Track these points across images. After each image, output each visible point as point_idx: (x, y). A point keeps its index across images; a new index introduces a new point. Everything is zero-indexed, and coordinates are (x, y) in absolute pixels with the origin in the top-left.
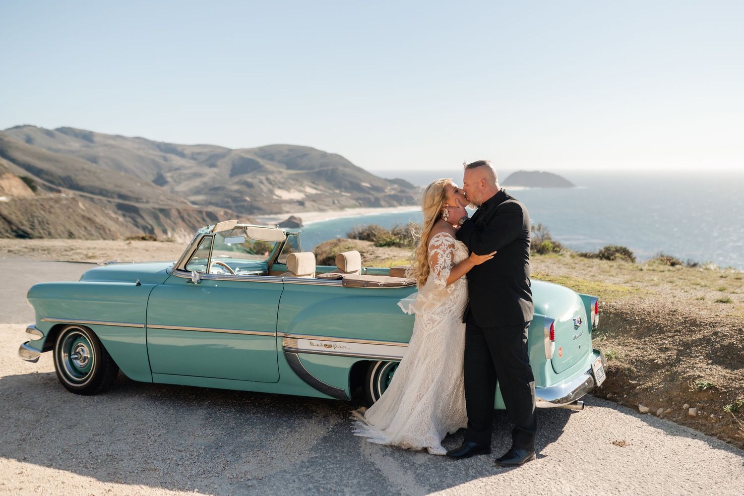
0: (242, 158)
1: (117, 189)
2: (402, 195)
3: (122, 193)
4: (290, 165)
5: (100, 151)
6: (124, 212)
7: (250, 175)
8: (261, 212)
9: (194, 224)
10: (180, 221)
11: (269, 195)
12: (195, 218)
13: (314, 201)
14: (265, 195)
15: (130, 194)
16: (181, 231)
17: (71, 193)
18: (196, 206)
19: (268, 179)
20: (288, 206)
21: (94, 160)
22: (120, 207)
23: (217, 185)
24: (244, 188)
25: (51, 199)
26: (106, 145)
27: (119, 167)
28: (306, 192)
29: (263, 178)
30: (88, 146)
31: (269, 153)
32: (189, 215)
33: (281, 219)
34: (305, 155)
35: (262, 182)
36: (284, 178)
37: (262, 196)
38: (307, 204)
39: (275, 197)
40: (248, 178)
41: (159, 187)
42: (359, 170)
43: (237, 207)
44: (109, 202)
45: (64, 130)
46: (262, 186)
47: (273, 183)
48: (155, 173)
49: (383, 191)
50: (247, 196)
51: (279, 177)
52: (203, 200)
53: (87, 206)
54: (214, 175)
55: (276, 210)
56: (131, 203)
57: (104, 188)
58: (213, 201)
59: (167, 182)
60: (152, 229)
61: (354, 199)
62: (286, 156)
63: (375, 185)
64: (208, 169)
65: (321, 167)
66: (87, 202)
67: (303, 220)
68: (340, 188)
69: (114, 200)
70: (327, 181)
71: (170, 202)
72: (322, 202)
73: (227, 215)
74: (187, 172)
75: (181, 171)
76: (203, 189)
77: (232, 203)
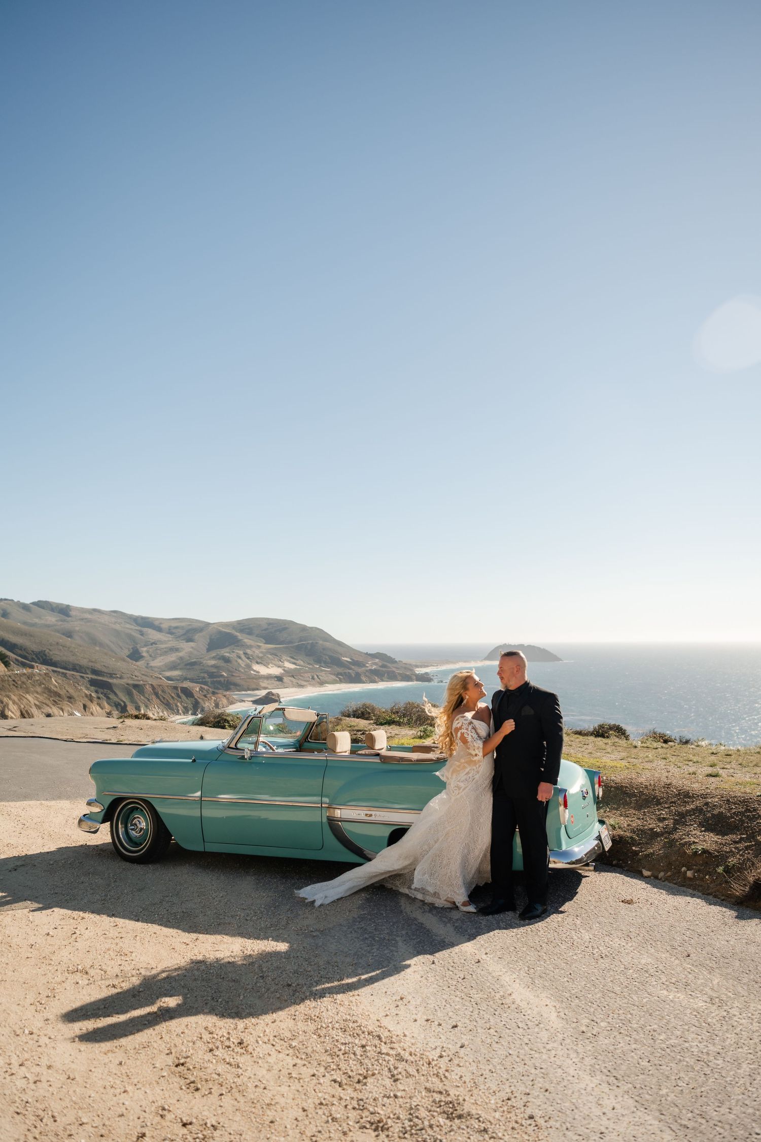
0: (220, 632)
1: (90, 664)
2: (384, 669)
3: (96, 669)
4: (269, 639)
5: (76, 626)
6: (96, 688)
7: (227, 650)
8: (238, 688)
9: (168, 699)
10: (154, 697)
11: (247, 670)
12: (169, 694)
13: (293, 676)
14: (243, 671)
15: (104, 669)
16: (155, 707)
17: (44, 669)
18: (171, 682)
19: (245, 654)
20: (265, 681)
21: (69, 634)
22: (93, 683)
23: (194, 660)
24: (221, 663)
25: (25, 674)
26: (82, 619)
27: (94, 641)
28: (285, 667)
29: (241, 652)
30: (64, 621)
31: (247, 627)
32: (163, 691)
33: (259, 695)
34: (286, 629)
35: (240, 658)
36: (262, 652)
37: (239, 671)
38: (286, 679)
39: (252, 672)
40: (225, 652)
41: (134, 662)
42: (340, 644)
43: (213, 683)
44: (82, 677)
45: (40, 604)
46: (239, 661)
47: (251, 657)
48: (131, 647)
49: (364, 666)
50: (224, 671)
51: (257, 652)
52: (179, 676)
53: (60, 681)
54: (191, 650)
55: (254, 686)
56: (105, 679)
57: (78, 662)
58: (189, 676)
59: (143, 657)
60: (125, 706)
61: (334, 675)
62: (266, 630)
63: (356, 659)
64: (185, 644)
65: (301, 641)
66: (60, 677)
67: (281, 696)
68: (320, 663)
69: (88, 676)
70: (306, 655)
71: (144, 677)
72: (301, 678)
73: (202, 691)
74: (163, 646)
75: (157, 646)
76: (179, 664)
77: (208, 678)
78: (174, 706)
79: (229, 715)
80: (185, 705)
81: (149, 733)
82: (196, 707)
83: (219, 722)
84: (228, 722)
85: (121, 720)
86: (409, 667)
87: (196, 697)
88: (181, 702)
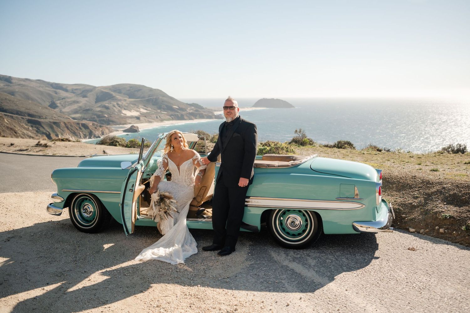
0: (102, 92)
1: (27, 111)
2: (196, 112)
3: (30, 113)
4: (131, 96)
5: (16, 88)
6: (32, 124)
7: (107, 102)
8: (114, 123)
9: (74, 130)
10: (66, 129)
12: (75, 127)
13: (146, 117)
14: (117, 114)
15: (35, 114)
16: (67, 135)
18: (75, 121)
19: (117, 104)
20: (130, 119)
21: (12, 93)
22: (29, 121)
23: (88, 108)
24: (104, 110)
26: (19, 85)
27: (28, 98)
28: (141, 112)
29: (115, 103)
30: (8, 86)
31: (118, 89)
32: (71, 126)
33: (126, 128)
34: (140, 90)
35: (114, 106)
36: (127, 103)
37: (114, 114)
38: (141, 118)
39: (122, 114)
40: (106, 103)
41: (53, 109)
42: (172, 98)
43: (100, 121)
44: (23, 118)
46: (114, 108)
47: (121, 106)
48: (50, 101)
49: (186, 110)
50: (105, 114)
51: (124, 103)
52: (79, 117)
53: (9, 121)
54: (86, 102)
55: (123, 122)
56: (36, 119)
57: (19, 110)
58: (85, 117)
59: (57, 106)
60: (50, 134)
61: (169, 115)
62: (129, 90)
63: (181, 107)
64: (82, 98)
65: (149, 97)
66: (9, 118)
67: (139, 128)
68: (161, 109)
69: (26, 117)
70: (153, 105)
71: (59, 118)
72: (150, 117)
73: (94, 126)
74: (69, 100)
75: (65, 100)
76: (79, 110)
77: (97, 118)
78: (78, 134)
79: (118, 138)
80: (85, 133)
81: (72, 149)
82: (91, 135)
83: (113, 142)
84: (118, 142)
85: (53, 142)
86: (211, 111)
87: (90, 129)
88: (82, 132)
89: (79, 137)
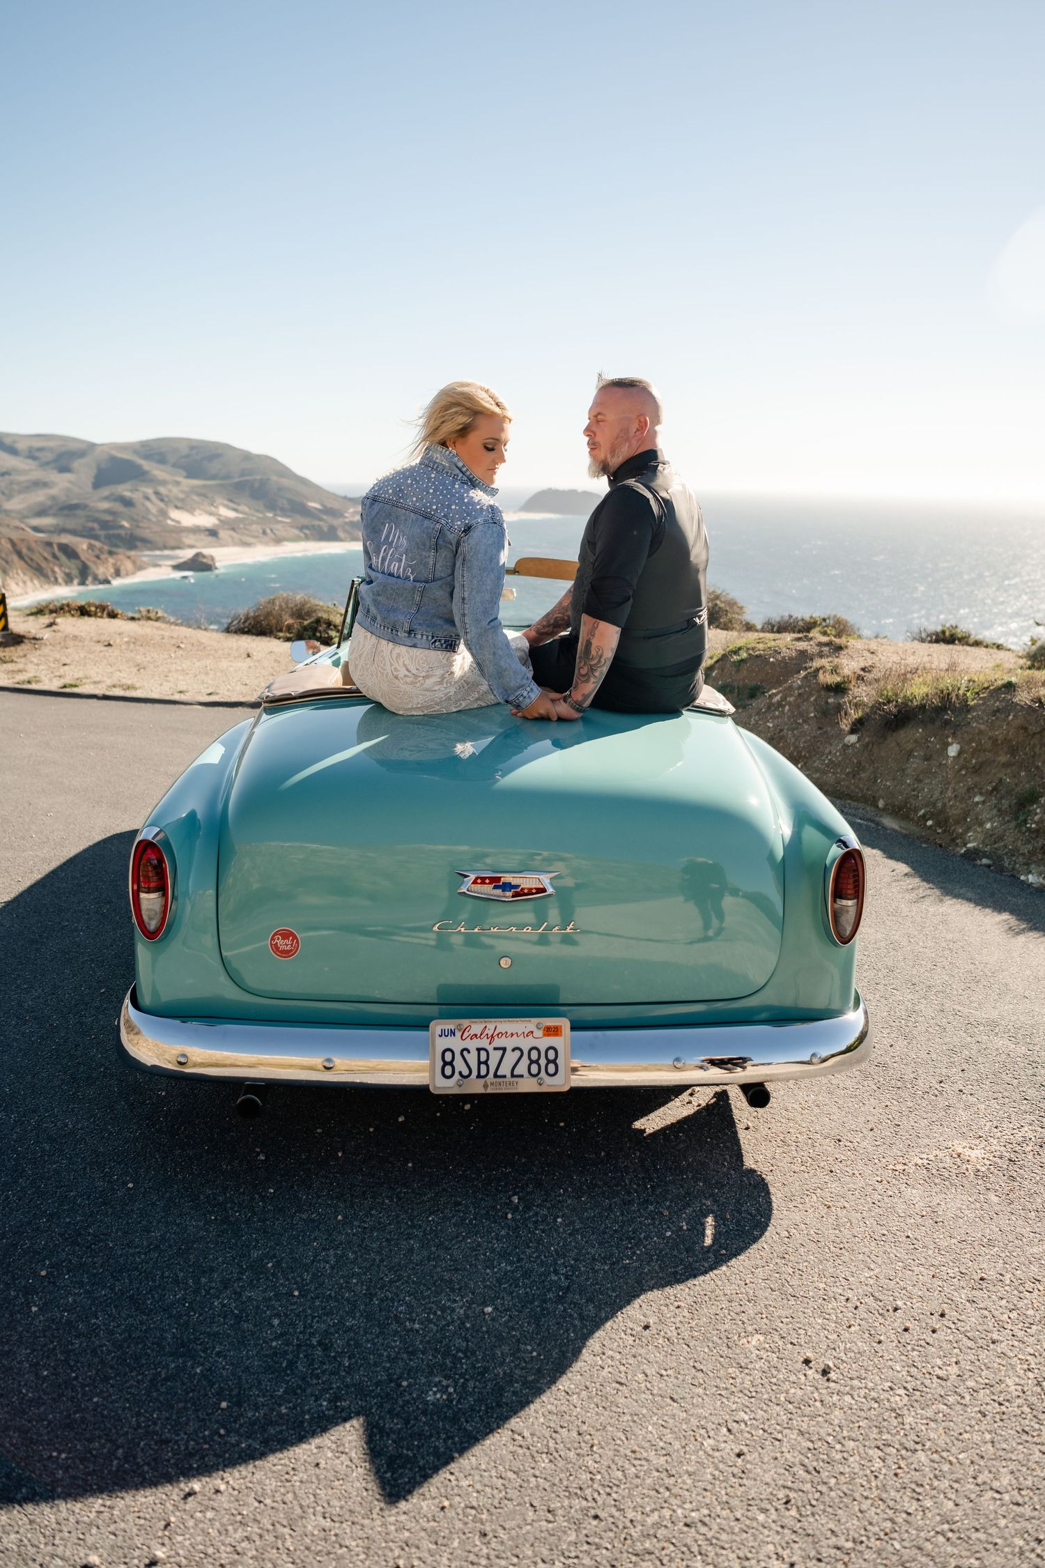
0: (113, 459)
4: (192, 471)
7: (127, 486)
8: (148, 545)
9: (39, 561)
10: (15, 558)
11: (160, 518)
12: (39, 552)
13: (233, 529)
14: (154, 519)
18: (41, 535)
19: (157, 493)
20: (191, 536)
23: (75, 502)
24: (118, 507)
28: (220, 515)
29: (149, 491)
31: (157, 451)
32: (29, 549)
33: (181, 557)
34: (217, 456)
35: (148, 498)
36: (183, 492)
37: (149, 520)
38: (223, 534)
39: (169, 522)
40: (125, 490)
42: (304, 481)
43: (108, 537)
46: (148, 504)
47: (166, 499)
49: (342, 515)
50: (124, 519)
51: (175, 490)
52: (52, 525)
54: (69, 485)
55: (172, 543)
58: (69, 527)
61: (297, 528)
62: (187, 456)
63: (329, 506)
64: (58, 475)
65: (243, 475)
67: (217, 559)
68: (275, 510)
70: (254, 497)
72: (245, 532)
73: (92, 550)
74: (22, 478)
75: (12, 477)
76: (50, 507)
77: (100, 530)
78: (50, 573)
80: (67, 571)
82: (84, 574)
87: (83, 558)
88: (60, 566)
89: (52, 579)
